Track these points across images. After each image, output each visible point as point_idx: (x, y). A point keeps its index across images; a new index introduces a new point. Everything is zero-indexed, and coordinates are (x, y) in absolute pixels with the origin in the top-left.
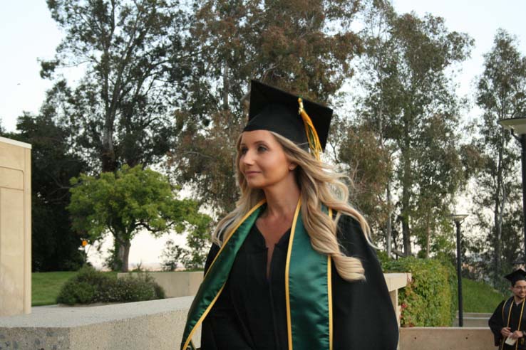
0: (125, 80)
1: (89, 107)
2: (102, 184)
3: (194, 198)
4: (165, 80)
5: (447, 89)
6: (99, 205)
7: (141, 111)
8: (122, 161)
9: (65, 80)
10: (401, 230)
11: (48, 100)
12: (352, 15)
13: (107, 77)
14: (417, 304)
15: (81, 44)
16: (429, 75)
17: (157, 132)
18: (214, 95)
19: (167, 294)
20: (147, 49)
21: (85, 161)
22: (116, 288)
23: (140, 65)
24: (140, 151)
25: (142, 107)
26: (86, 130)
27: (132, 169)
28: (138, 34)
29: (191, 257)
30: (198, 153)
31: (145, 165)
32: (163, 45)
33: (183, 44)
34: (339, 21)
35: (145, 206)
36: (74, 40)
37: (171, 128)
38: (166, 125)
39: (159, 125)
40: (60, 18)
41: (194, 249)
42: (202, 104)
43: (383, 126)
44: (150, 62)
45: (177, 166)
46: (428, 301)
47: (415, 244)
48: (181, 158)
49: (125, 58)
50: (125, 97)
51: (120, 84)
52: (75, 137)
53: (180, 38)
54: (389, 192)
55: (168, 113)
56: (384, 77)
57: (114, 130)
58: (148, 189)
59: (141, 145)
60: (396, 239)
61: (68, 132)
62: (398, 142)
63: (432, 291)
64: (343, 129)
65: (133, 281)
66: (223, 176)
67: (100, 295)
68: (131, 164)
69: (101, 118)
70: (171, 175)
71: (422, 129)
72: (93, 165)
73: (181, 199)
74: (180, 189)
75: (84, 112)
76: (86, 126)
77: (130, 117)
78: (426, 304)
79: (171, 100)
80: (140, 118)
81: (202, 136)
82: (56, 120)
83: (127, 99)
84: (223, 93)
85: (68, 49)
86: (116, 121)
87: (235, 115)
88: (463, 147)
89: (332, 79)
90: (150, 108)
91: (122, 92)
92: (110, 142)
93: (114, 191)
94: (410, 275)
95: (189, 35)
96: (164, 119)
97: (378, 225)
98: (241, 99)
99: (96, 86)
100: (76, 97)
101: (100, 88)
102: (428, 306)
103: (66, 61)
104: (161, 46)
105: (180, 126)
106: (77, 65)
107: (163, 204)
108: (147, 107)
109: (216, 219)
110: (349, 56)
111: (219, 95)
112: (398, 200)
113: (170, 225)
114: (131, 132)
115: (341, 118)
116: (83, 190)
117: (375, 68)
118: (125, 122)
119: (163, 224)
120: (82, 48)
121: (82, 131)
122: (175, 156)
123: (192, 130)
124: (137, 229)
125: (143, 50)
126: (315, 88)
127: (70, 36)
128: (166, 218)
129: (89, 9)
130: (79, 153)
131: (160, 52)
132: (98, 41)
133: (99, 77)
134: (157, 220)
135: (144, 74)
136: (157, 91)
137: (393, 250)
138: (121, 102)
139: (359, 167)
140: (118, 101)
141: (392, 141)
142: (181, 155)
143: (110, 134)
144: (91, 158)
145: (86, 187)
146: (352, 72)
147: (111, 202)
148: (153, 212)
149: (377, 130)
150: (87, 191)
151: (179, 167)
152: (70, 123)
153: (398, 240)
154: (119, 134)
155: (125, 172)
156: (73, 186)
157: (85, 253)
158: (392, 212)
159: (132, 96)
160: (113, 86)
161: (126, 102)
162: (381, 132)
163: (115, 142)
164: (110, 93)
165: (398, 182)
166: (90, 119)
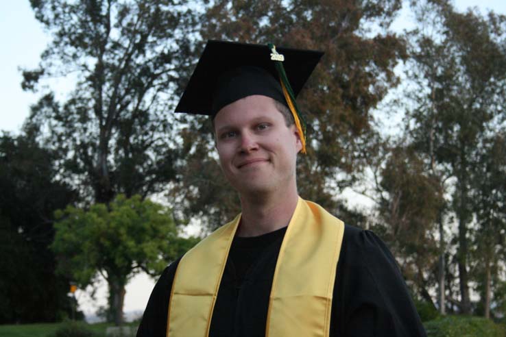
0: (123, 92)
1: (78, 125)
2: (92, 219)
3: (203, 234)
4: (170, 91)
6: (87, 244)
7: (142, 129)
8: (119, 188)
9: (52, 92)
10: (457, 274)
11: (31, 117)
12: (394, 14)
13: (100, 90)
15: (70, 50)
16: (491, 84)
17: (160, 155)
20: (149, 55)
21: (75, 190)
23: (140, 75)
24: (141, 177)
25: (143, 124)
26: (76, 152)
27: (128, 201)
28: (138, 38)
30: (208, 181)
31: (145, 194)
32: (169, 51)
33: (192, 48)
34: (377, 20)
35: (144, 245)
36: (62, 44)
37: (177, 149)
38: (172, 146)
39: (163, 146)
40: (45, 18)
43: (435, 147)
44: (152, 70)
45: (182, 197)
47: (474, 290)
48: (188, 187)
49: (122, 66)
50: (122, 113)
51: (116, 98)
52: (62, 161)
53: (189, 41)
54: (441, 227)
56: (437, 85)
57: (110, 152)
58: (147, 225)
60: (451, 284)
61: (56, 155)
62: (453, 166)
64: (386, 150)
68: (129, 194)
69: (95, 139)
70: (177, 207)
71: (482, 150)
72: (85, 194)
73: (186, 237)
74: (187, 223)
75: (74, 131)
76: (77, 148)
77: (128, 136)
79: (178, 117)
80: (140, 137)
81: (213, 160)
82: (40, 140)
83: (124, 115)
85: (55, 56)
89: (371, 89)
91: (118, 107)
92: (104, 167)
93: (106, 227)
95: (200, 38)
96: (170, 138)
97: (428, 268)
99: (89, 100)
100: (65, 113)
101: (92, 104)
103: (53, 70)
104: (166, 52)
105: (187, 147)
106: (65, 75)
107: (165, 243)
108: (149, 125)
110: (391, 63)
112: (452, 237)
114: (130, 155)
115: (384, 138)
116: (70, 226)
117: (426, 77)
118: (122, 143)
119: (164, 266)
120: (71, 54)
121: (71, 155)
122: (181, 184)
123: (202, 152)
124: (134, 273)
125: (145, 56)
126: (354, 99)
127: (58, 39)
129: (80, 7)
130: (67, 180)
131: (164, 58)
132: (91, 46)
133: (92, 90)
134: (157, 261)
135: (146, 85)
136: (161, 105)
137: (446, 298)
138: (118, 119)
139: (402, 198)
140: (114, 117)
141: (446, 164)
142: (188, 183)
143: (104, 157)
144: (82, 187)
145: (74, 222)
146: (398, 81)
147: (102, 240)
148: (152, 252)
149: (427, 151)
150: (74, 226)
151: (186, 197)
152: (57, 144)
153: (453, 285)
154: (115, 157)
155: (120, 204)
156: (58, 220)
157: (74, 301)
158: (445, 252)
159: (132, 112)
160: (109, 100)
161: (125, 119)
162: (432, 153)
163: (111, 167)
164: (105, 108)
165: (452, 214)
166: (81, 140)
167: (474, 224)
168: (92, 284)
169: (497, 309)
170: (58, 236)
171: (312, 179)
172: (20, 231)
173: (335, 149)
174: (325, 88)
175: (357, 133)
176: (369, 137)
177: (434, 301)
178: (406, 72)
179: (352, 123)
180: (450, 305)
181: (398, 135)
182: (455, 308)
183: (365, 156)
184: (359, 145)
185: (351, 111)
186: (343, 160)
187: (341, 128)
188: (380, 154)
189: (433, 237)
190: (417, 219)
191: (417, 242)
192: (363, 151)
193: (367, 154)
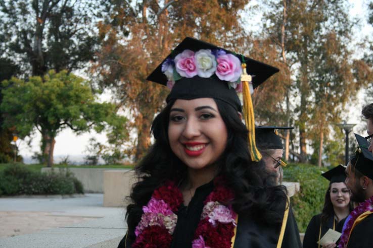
1: (20, 17)
2: (31, 87)
3: (113, 100)
5: (342, 8)
6: (27, 105)
7: (69, 21)
8: (50, 65)
10: (298, 134)
17: (82, 41)
18: (134, 8)
19: (86, 188)
21: (17, 65)
22: (39, 183)
24: (67, 57)
25: (69, 17)
26: (18, 36)
27: (57, 75)
29: (111, 153)
30: (118, 61)
31: (70, 70)
35: (69, 107)
37: (95, 37)
38: (90, 34)
39: (84, 34)
41: (114, 146)
43: (285, 41)
45: (98, 72)
47: (310, 145)
48: (102, 66)
50: (54, 8)
52: (8, 43)
54: (288, 99)
55: (92, 24)
57: (44, 38)
58: (72, 93)
59: (67, 52)
60: (293, 141)
61: (2, 39)
62: (298, 54)
64: (249, 42)
65: (54, 176)
66: (140, 82)
67: (25, 188)
68: (58, 70)
69: (32, 26)
70: (94, 80)
71: (319, 43)
72: (25, 68)
73: (101, 103)
74: (101, 92)
75: (16, 21)
76: (18, 34)
77: (58, 26)
79: (95, 12)
80: (67, 27)
81: (121, 46)
83: (55, 10)
84: (142, 7)
86: (46, 30)
87: (152, 28)
88: (355, 62)
90: (76, 18)
91: (51, 3)
92: (40, 49)
93: (41, 94)
94: (298, 185)
96: (89, 29)
98: (158, 13)
100: (10, 7)
105: (102, 36)
109: (133, 121)
111: (138, 8)
112: (295, 107)
113: (91, 125)
114: (59, 41)
116: (14, 92)
118: (54, 31)
119: (84, 124)
121: (14, 38)
122: (97, 63)
123: (113, 40)
124: (62, 128)
126: (226, 4)
128: (88, 119)
130: (11, 58)
134: (79, 120)
136: (83, 3)
137: (290, 151)
138: (51, 12)
140: (47, 11)
141: (292, 54)
142: (103, 63)
143: (40, 41)
144: (22, 63)
145: (17, 89)
147: (38, 103)
148: (75, 113)
149: (279, 43)
150: (17, 93)
151: (101, 73)
152: (4, 31)
153: (295, 142)
154: (48, 41)
155: (52, 77)
156: (5, 88)
157: (16, 147)
158: (290, 117)
159: (60, 8)
161: (55, 13)
162: (283, 45)
163: (45, 49)
164: (40, 4)
165: (297, 90)
166: (22, 28)
168: (29, 135)
169: (327, 160)
170: (5, 99)
173: (212, 40)
175: (228, 28)
176: (237, 32)
179: (225, 21)
181: (258, 31)
182: (296, 159)
183: (234, 46)
184: (229, 37)
185: (224, 12)
187: (217, 24)
188: (245, 45)
189: (281, 107)
190: (272, 94)
191: (272, 110)
192: (232, 42)
193: (236, 45)
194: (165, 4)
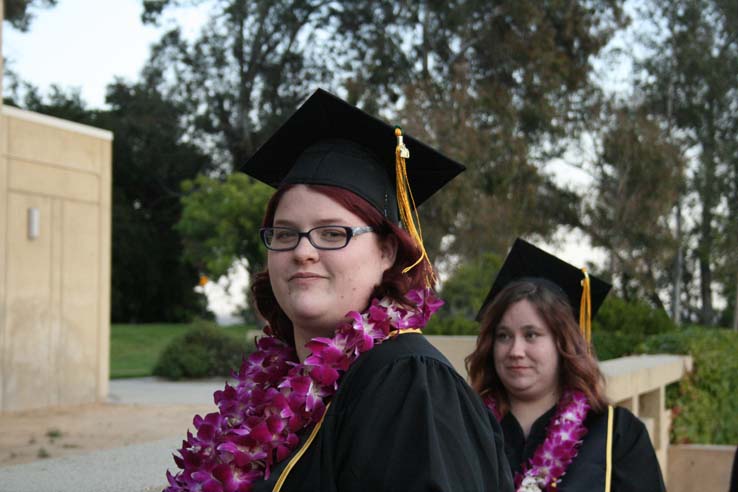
0: (270, 29)
1: (213, 71)
2: (230, 193)
4: (332, 29)
6: (224, 224)
7: (294, 77)
9: (178, 28)
10: (697, 273)
11: (152, 59)
13: (242, 25)
14: (697, 407)
18: (407, 54)
21: (207, 155)
23: (293, 6)
25: (295, 71)
26: (209, 105)
42: (388, 67)
43: (673, 108)
46: (720, 401)
47: (719, 294)
50: (270, 56)
51: (262, 36)
54: (679, 215)
56: (677, 28)
57: (252, 107)
60: (689, 285)
61: (182, 109)
62: (698, 133)
63: (726, 384)
64: (610, 111)
69: (231, 87)
72: (220, 160)
75: (205, 79)
76: (209, 100)
77: (276, 86)
78: (715, 406)
79: (341, 61)
80: (292, 88)
82: (163, 89)
83: (272, 59)
84: (421, 52)
86: (256, 94)
87: (438, 88)
89: (593, 31)
90: (308, 73)
91: (264, 48)
92: (245, 125)
93: (248, 204)
94: (689, 361)
97: (660, 264)
98: (450, 62)
99: (225, 38)
100: (195, 55)
101: (230, 41)
102: (719, 409)
105: (353, 100)
106: (197, 5)
108: (302, 75)
111: (414, 54)
112: (693, 225)
114: (279, 112)
115: (607, 95)
116: (201, 201)
117: (664, 14)
118: (269, 95)
121: (202, 109)
123: (371, 109)
126: (568, 44)
130: (197, 142)
133: (231, 24)
135: (300, 20)
136: (320, 47)
137: (683, 303)
138: (264, 63)
139: (631, 173)
140: (259, 61)
141: (687, 130)
143: (245, 113)
144: (217, 150)
145: (207, 196)
146: (628, 21)
147: (242, 220)
149: (664, 112)
150: (206, 201)
152: (185, 95)
153: (692, 287)
154: (260, 113)
156: (187, 194)
157: (203, 297)
158: (683, 244)
159: (282, 55)
160: (252, 39)
161: (272, 64)
162: (670, 115)
163: (254, 126)
164: (247, 49)
165: (695, 195)
166: (215, 90)
167: (722, 208)
168: (226, 274)
170: (186, 212)
171: (513, 146)
172: (137, 205)
174: (533, 28)
175: (572, 88)
176: (588, 94)
177: (667, 307)
178: (638, 10)
179: (567, 74)
180: (686, 313)
181: (627, 92)
182: (694, 317)
183: (583, 119)
184: (575, 103)
185: (566, 60)
186: (554, 122)
187: (552, 81)
188: (602, 116)
189: (667, 225)
190: (649, 202)
191: (648, 231)
192: (579, 111)
193: (586, 116)
194: (461, 46)
